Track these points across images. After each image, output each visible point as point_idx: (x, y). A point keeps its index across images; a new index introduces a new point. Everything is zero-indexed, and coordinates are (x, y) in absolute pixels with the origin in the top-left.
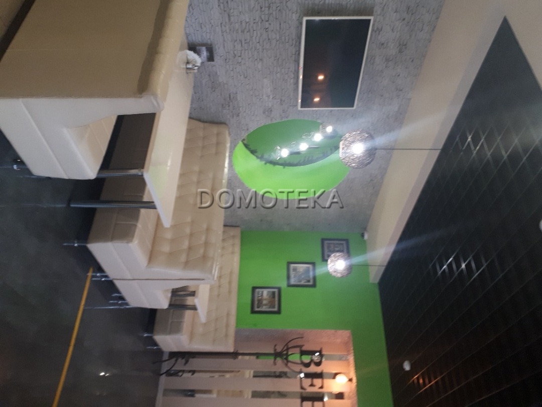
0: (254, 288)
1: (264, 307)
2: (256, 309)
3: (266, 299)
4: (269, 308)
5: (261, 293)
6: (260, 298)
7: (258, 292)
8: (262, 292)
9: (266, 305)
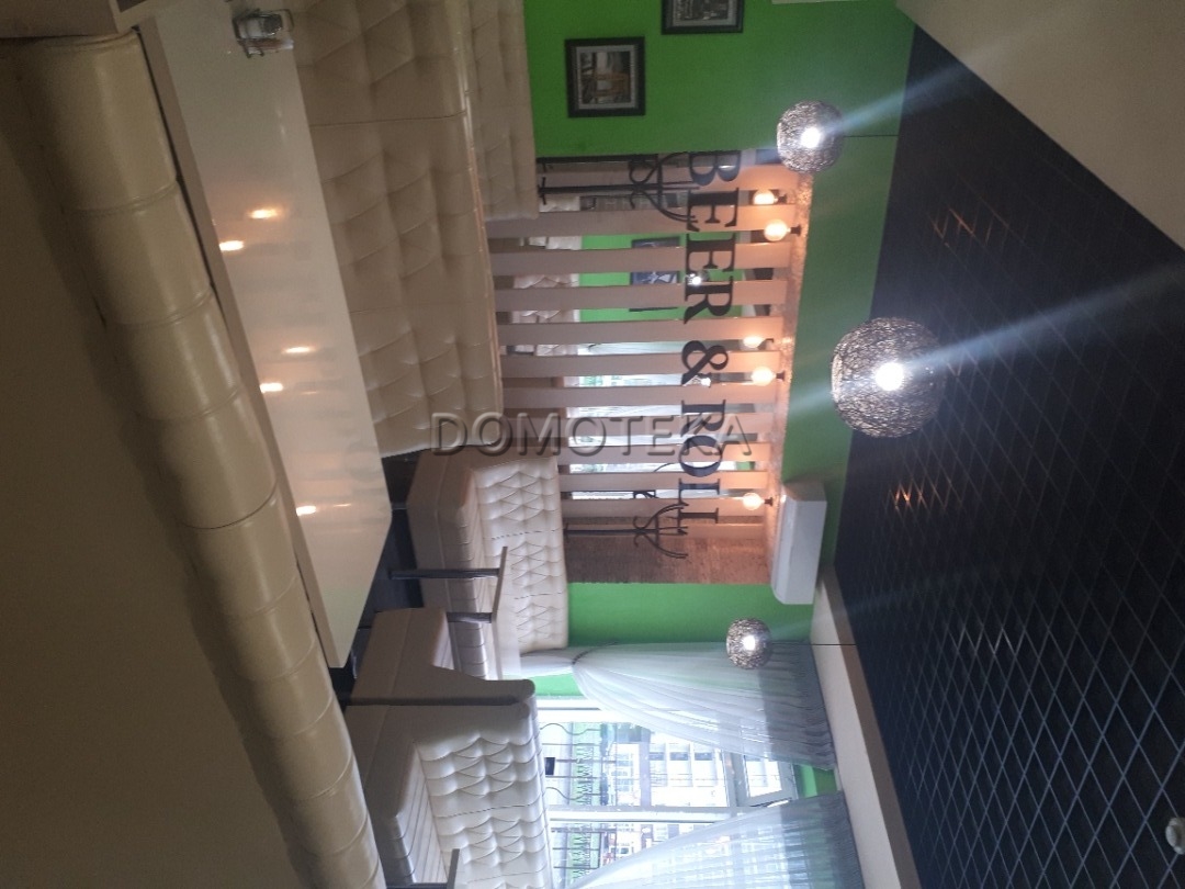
0: (571, 45)
1: (601, 99)
2: (582, 106)
3: (604, 78)
4: (616, 101)
5: (590, 58)
6: (589, 72)
7: (583, 57)
8: (594, 55)
9: (605, 93)
